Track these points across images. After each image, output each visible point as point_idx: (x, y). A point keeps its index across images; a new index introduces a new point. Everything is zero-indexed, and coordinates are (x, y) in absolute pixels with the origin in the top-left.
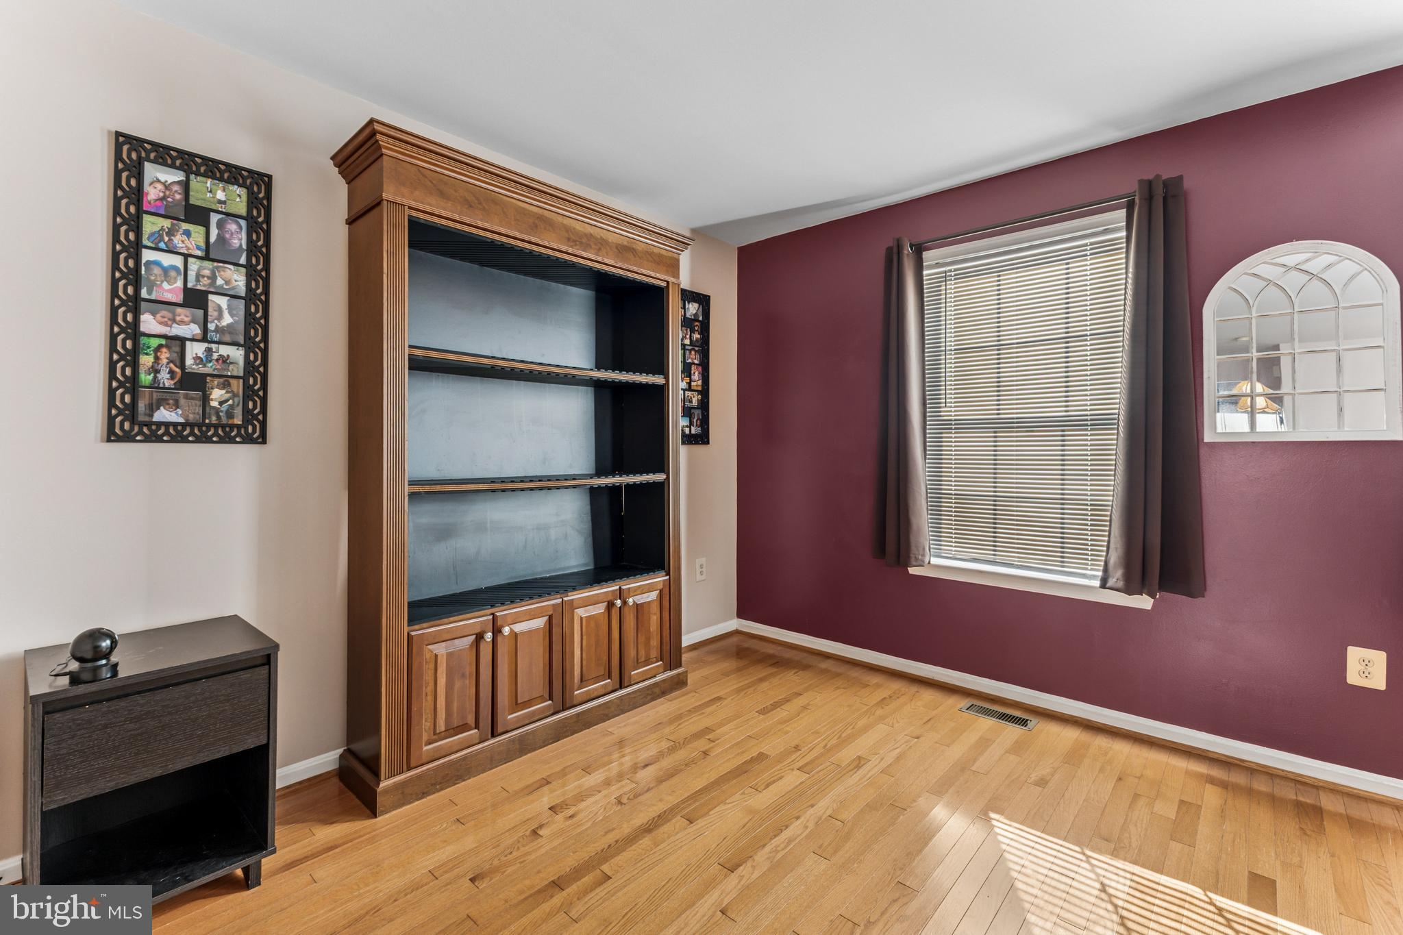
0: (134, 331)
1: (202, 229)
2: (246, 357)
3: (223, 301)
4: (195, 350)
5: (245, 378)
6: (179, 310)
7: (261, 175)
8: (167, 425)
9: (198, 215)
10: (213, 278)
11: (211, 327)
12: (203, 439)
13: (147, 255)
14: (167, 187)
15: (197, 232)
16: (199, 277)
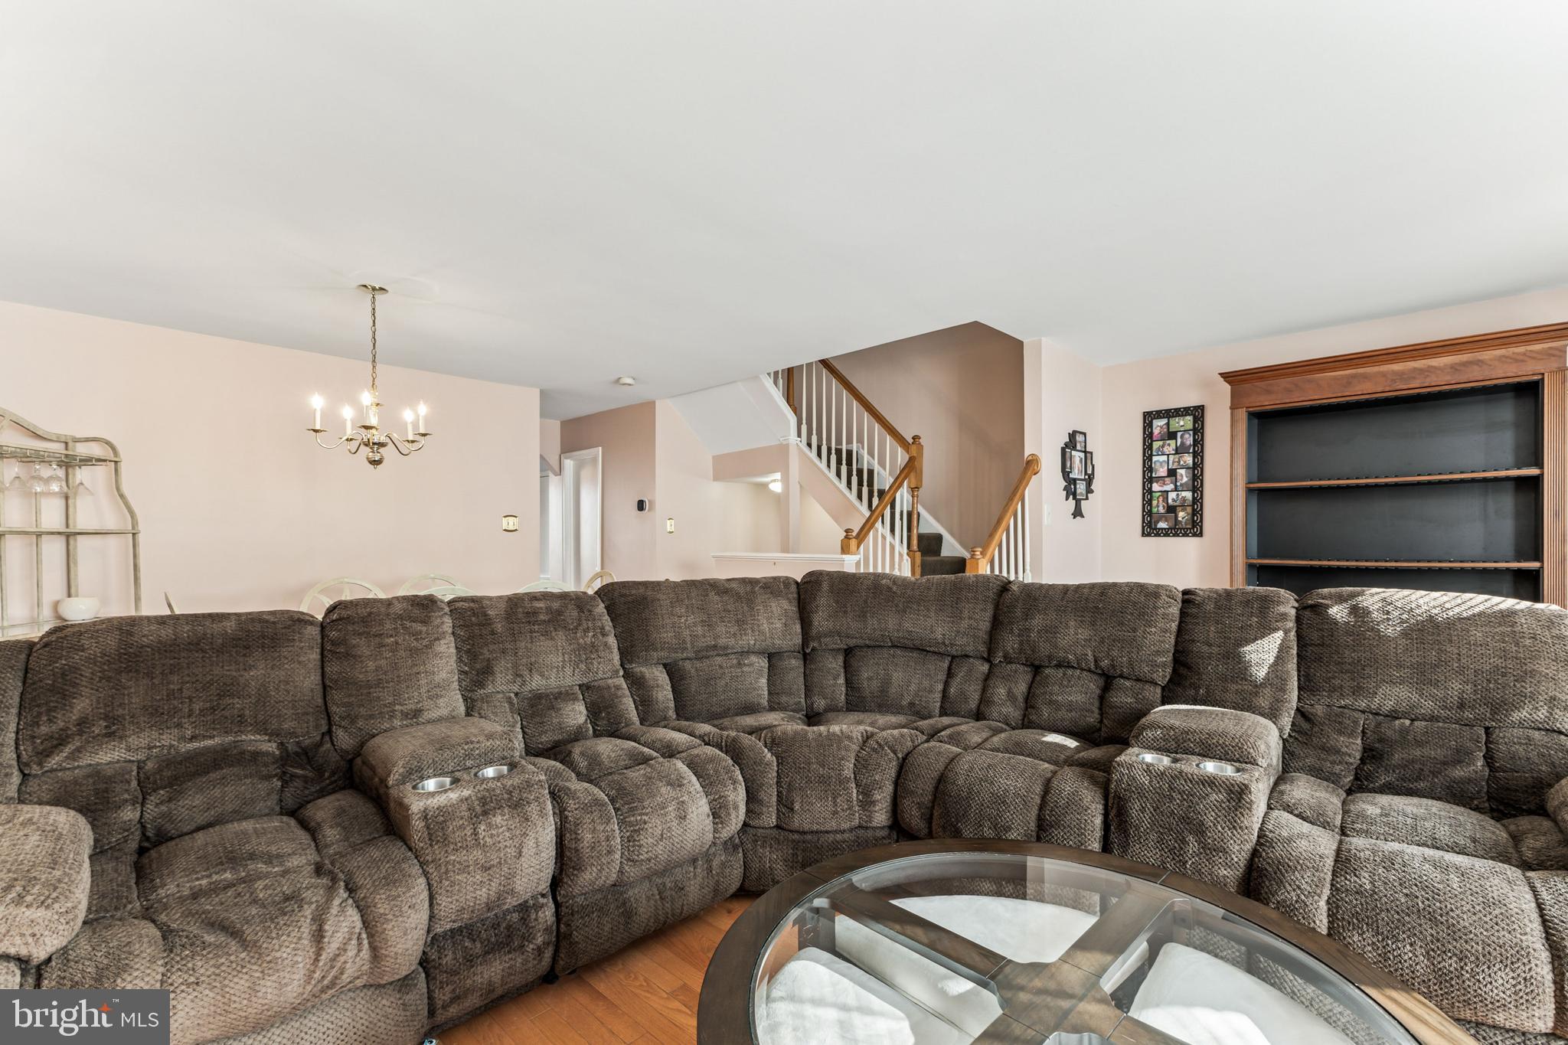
0: (1150, 492)
1: (1174, 441)
2: (1193, 495)
3: (1183, 471)
4: (1172, 495)
5: (1193, 506)
6: (1166, 479)
7: (1199, 407)
8: (1162, 529)
9: (1172, 435)
10: (1179, 462)
11: (1178, 484)
12: (1176, 535)
13: (1155, 459)
14: (1161, 427)
15: (1172, 442)
16: (1174, 462)
